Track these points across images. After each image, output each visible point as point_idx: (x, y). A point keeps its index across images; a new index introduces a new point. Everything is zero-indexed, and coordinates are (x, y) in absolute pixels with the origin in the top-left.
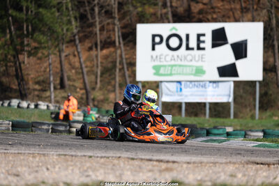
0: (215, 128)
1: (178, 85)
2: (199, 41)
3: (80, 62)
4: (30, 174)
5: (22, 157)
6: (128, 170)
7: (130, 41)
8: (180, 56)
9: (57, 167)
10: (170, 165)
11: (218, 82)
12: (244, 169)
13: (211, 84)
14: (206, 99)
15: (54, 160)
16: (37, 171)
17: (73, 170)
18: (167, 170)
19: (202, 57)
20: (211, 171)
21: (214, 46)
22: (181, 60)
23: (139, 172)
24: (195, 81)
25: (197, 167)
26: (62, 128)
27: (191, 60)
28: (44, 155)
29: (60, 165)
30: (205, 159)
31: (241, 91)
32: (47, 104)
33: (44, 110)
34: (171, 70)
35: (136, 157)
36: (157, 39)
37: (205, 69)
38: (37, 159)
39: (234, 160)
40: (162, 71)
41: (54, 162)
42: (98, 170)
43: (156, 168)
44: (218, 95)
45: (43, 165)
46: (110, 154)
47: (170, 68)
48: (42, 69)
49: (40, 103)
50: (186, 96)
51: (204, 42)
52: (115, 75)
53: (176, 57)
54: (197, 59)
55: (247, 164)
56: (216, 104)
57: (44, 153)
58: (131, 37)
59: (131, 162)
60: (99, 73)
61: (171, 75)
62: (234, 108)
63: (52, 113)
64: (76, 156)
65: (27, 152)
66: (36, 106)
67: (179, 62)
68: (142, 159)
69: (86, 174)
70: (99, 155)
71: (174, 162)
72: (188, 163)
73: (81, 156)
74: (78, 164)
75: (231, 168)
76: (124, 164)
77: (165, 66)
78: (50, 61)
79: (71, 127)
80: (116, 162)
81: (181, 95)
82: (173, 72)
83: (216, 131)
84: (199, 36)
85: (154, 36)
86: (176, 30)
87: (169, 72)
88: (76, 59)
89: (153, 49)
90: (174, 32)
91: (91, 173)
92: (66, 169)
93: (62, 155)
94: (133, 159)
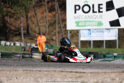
0: (108, 54)
1: (89, 31)
2: (99, 8)
3: (37, 20)
4: (7, 81)
5: (4, 72)
6: (59, 78)
7: (63, 9)
8: (89, 16)
9: (22, 77)
10: (81, 74)
11: (110, 29)
12: (120, 76)
13: (106, 30)
14: (104, 38)
15: (21, 73)
16: (11, 79)
17: (30, 78)
18: (80, 77)
19: (101, 17)
20: (103, 77)
21: (107, 10)
22: (90, 18)
23: (65, 78)
24: (97, 29)
25: (96, 75)
26: (27, 56)
27: (95, 18)
28: (16, 70)
29: (23, 76)
30: (100, 71)
31: (122, 34)
32: (20, 43)
33: (18, 46)
34: (85, 24)
35: (64, 71)
36: (77, 8)
37: (103, 22)
38: (12, 73)
39: (116, 71)
40: (80, 24)
41: (20, 74)
42: (43, 78)
43: (74, 76)
44: (110, 36)
45: (14, 76)
46: (51, 69)
47: (84, 22)
48: (17, 25)
49: (16, 42)
50: (93, 37)
51: (102, 8)
52: (56, 27)
53: (87, 17)
54: (98, 17)
55: (122, 73)
56: (109, 41)
57: (16, 69)
58: (63, 6)
59: (61, 73)
60: (47, 26)
61: (85, 26)
62: (119, 43)
63: (22, 48)
64: (32, 71)
65: (7, 69)
66: (14, 44)
67: (89, 19)
68: (67, 72)
69: (37, 80)
70: (45, 70)
71: (84, 73)
72: (91, 73)
73: (35, 71)
74: (33, 75)
75: (113, 75)
76: (57, 74)
77: (82, 22)
78: (21, 20)
79: (32, 55)
80: (53, 73)
81: (91, 37)
82: (86, 25)
83: (108, 56)
84: (99, 5)
85: (76, 6)
86: (87, 2)
87: (84, 25)
88: (35, 19)
89: (75, 13)
90: (86, 3)
91: (39, 80)
92: (27, 78)
93: (25, 70)
94: (62, 72)
